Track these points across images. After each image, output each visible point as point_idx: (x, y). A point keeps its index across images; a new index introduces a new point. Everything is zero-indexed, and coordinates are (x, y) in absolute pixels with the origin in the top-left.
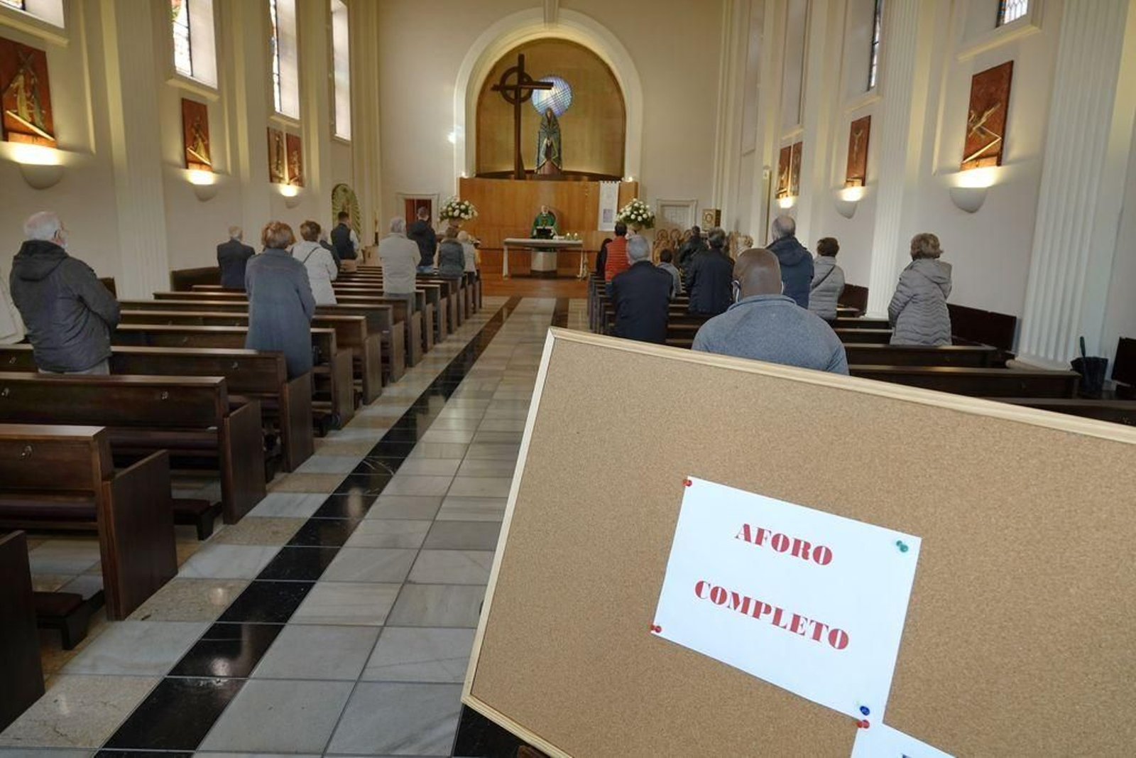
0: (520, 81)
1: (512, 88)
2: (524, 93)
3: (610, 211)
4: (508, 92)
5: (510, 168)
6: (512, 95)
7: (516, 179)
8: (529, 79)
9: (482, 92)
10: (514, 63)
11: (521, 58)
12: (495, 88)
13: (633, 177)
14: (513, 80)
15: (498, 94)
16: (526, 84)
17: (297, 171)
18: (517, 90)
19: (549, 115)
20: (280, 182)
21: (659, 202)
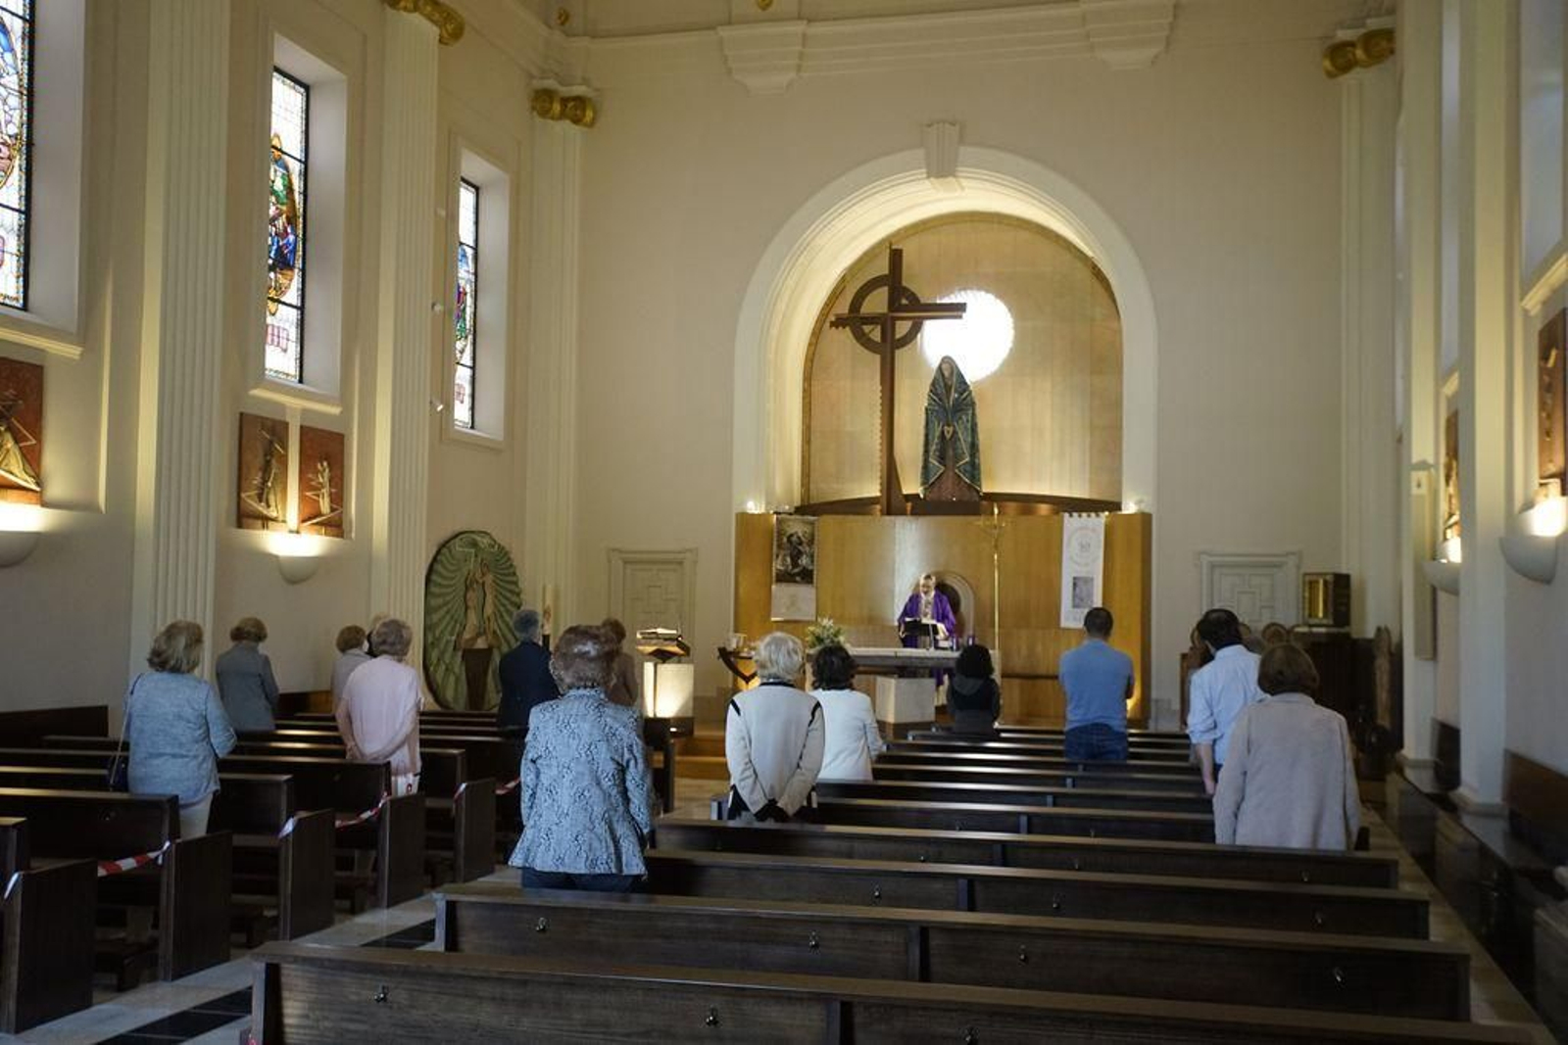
0: (893, 304)
1: (871, 320)
2: (902, 328)
3: (1089, 581)
4: (867, 328)
5: (873, 489)
6: (876, 335)
7: (882, 514)
8: (914, 298)
9: (817, 334)
10: (882, 267)
11: (896, 256)
12: (840, 322)
13: (1139, 502)
14: (877, 302)
15: (845, 335)
16: (906, 309)
17: (325, 506)
18: (886, 323)
19: (946, 374)
20: (264, 526)
21: (1205, 559)
